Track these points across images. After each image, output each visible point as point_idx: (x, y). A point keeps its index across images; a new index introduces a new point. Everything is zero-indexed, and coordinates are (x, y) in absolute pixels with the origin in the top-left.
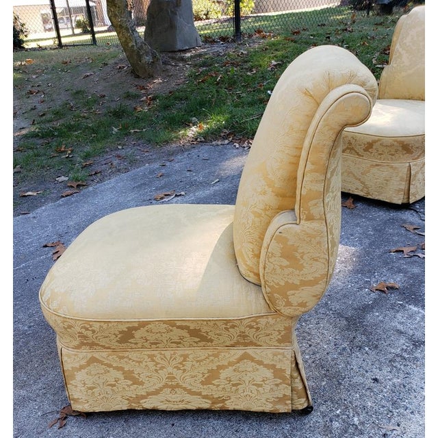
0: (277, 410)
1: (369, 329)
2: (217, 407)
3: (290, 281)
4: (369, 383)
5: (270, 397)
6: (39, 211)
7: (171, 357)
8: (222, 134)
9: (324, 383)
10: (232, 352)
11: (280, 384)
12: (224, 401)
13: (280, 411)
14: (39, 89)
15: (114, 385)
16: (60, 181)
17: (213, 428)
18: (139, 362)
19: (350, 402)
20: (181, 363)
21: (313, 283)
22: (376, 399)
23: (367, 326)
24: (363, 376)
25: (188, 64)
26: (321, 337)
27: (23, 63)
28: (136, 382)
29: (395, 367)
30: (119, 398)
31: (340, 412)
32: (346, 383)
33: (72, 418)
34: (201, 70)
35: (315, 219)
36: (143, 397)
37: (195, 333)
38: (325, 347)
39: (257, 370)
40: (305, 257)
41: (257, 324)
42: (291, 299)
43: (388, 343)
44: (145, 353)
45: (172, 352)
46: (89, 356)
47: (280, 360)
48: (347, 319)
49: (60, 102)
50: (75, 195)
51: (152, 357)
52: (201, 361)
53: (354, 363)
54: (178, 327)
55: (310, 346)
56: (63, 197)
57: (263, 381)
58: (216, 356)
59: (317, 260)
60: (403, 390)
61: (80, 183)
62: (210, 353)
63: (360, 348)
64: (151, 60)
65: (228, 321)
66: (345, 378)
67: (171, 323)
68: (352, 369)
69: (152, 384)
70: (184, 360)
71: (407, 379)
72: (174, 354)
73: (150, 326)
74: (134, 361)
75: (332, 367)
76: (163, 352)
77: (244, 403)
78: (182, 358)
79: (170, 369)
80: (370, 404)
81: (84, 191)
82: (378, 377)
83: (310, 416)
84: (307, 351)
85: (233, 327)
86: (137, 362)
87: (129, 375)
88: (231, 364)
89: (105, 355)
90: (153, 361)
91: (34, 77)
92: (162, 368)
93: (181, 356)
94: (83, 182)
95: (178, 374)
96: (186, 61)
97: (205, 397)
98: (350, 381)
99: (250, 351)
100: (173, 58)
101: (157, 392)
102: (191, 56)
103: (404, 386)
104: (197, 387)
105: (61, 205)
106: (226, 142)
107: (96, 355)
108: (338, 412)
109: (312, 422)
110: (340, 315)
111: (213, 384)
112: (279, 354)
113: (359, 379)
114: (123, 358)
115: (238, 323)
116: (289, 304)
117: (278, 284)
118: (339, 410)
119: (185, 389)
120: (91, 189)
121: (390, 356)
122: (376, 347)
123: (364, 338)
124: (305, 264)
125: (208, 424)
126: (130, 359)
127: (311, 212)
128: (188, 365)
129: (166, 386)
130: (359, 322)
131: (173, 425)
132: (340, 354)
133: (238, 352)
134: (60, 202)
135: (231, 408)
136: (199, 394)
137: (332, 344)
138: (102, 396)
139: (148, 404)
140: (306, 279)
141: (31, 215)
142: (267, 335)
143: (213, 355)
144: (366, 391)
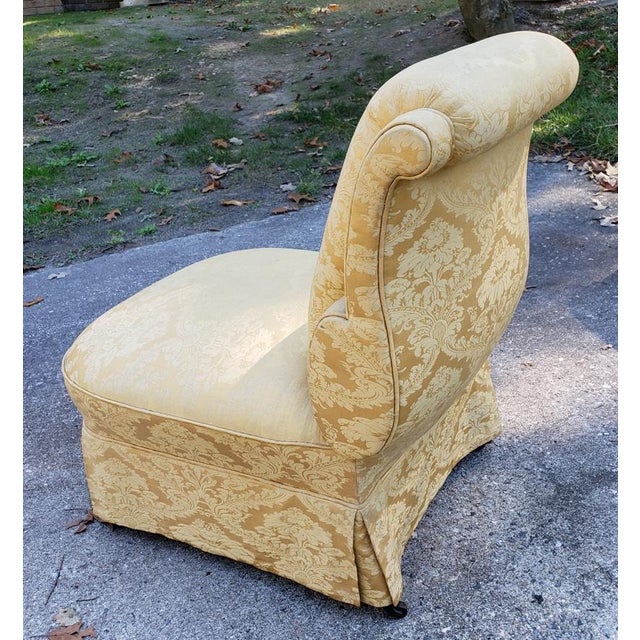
0: (339, 597)
1: (584, 514)
2: (264, 566)
3: (341, 404)
4: (525, 600)
5: (329, 574)
6: (232, 229)
7: (202, 477)
8: (556, 145)
9: (453, 579)
10: (279, 491)
11: (343, 558)
12: (271, 560)
13: (344, 600)
14: (328, 49)
15: (139, 495)
16: (284, 189)
17: (256, 595)
18: (166, 472)
19: (474, 621)
20: (214, 488)
21: (372, 413)
22: (518, 628)
23: (584, 506)
24: (523, 585)
25: (558, 25)
26: (498, 505)
27: (323, 10)
28: (162, 498)
29: (585, 588)
30: (146, 514)
31: (448, 632)
32: (487, 589)
33: (98, 524)
34: (574, 35)
35: (365, 317)
36: (173, 523)
37: (224, 449)
38: (495, 522)
39: (311, 527)
40: (357, 370)
41: (304, 458)
42: (345, 431)
43: (600, 544)
44: (171, 461)
45: (203, 469)
46: (107, 445)
47: (341, 523)
48: (559, 487)
49: (345, 72)
50: (291, 213)
51: (179, 468)
52: (239, 492)
53: (522, 562)
54: (201, 435)
55: (473, 514)
56: (274, 214)
57: (319, 546)
58: (258, 490)
59: (374, 380)
60: (573, 629)
61: (305, 196)
62: (250, 485)
63: (550, 539)
64: (496, 15)
65: (263, 444)
66: (492, 580)
67: (190, 427)
68: (513, 570)
69: (183, 507)
70: (218, 485)
71: (592, 613)
72: (206, 472)
73: (165, 425)
74: (157, 468)
75: (483, 557)
76: (192, 466)
77: (296, 572)
78: (215, 482)
79: (201, 493)
80: (502, 634)
81: (307, 208)
82: (545, 596)
83: (399, 623)
84: (461, 522)
85: (272, 453)
86: (162, 471)
87: (153, 486)
88: (276, 508)
89: (124, 449)
90: (181, 475)
91: (329, 30)
92: (192, 488)
93: (214, 478)
94: (311, 195)
95: (211, 502)
96: (556, 19)
97: (247, 547)
98: (497, 588)
99: (302, 495)
100: (535, 14)
101: (188, 521)
102: (566, 11)
103: (580, 623)
104: (237, 530)
105: (265, 226)
106: (558, 158)
107: (114, 447)
108: (444, 630)
109: (396, 632)
110: (552, 478)
111: (256, 531)
112: (339, 512)
113: (512, 590)
114: (144, 460)
115: (276, 449)
116: (342, 438)
117: (325, 404)
118: (449, 628)
119: (221, 526)
120: (317, 207)
121: (589, 568)
122: (576, 546)
123: (566, 525)
124: (357, 382)
125: (253, 588)
126: (153, 465)
127: (360, 304)
128: (224, 494)
129: (197, 515)
130: (575, 498)
131: (208, 573)
132: (511, 540)
133: (284, 494)
134: (266, 221)
135: (282, 573)
136: (239, 539)
137: (509, 521)
138: (124, 506)
139: (179, 533)
140: (361, 406)
141: (219, 234)
142: (321, 479)
143: (254, 488)
144: (511, 611)
